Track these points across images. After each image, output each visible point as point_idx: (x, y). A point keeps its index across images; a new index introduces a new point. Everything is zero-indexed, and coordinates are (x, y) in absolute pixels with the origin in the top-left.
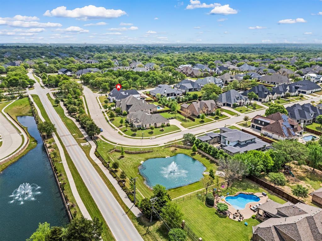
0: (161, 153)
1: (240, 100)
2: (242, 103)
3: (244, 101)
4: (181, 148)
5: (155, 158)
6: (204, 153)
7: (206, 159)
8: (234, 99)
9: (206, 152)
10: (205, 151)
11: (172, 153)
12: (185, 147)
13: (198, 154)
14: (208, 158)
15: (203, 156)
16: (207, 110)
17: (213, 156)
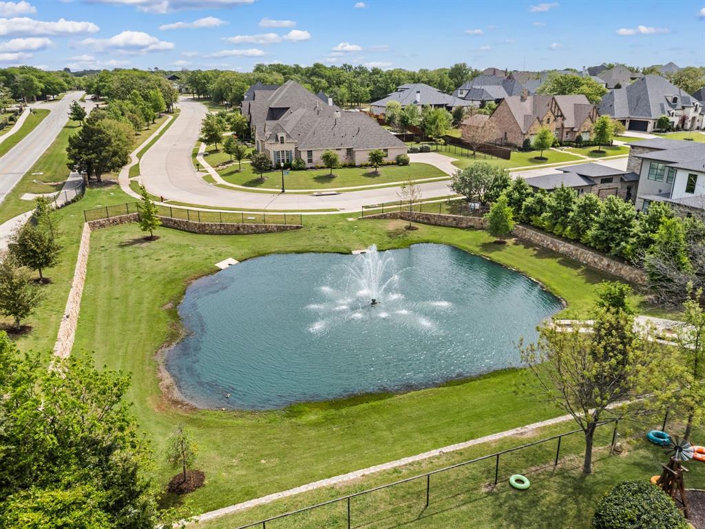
0: (334, 236)
1: (683, 108)
2: (690, 118)
3: (697, 115)
4: (436, 225)
5: (298, 252)
6: (548, 241)
7: (560, 263)
8: (662, 105)
9: (560, 237)
10: (558, 229)
11: (387, 239)
12: (454, 219)
13: (515, 244)
14: (569, 262)
15: (545, 252)
16: (559, 125)
17: (602, 246)
